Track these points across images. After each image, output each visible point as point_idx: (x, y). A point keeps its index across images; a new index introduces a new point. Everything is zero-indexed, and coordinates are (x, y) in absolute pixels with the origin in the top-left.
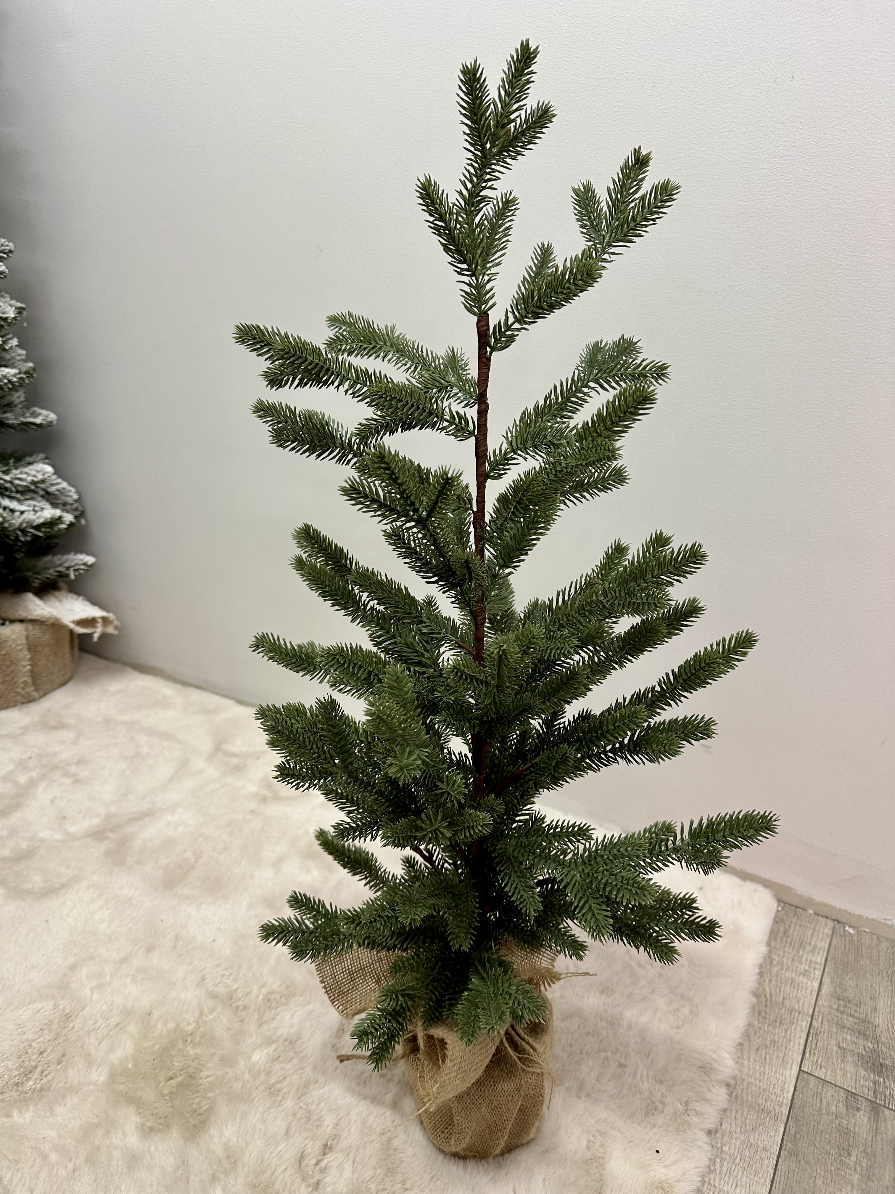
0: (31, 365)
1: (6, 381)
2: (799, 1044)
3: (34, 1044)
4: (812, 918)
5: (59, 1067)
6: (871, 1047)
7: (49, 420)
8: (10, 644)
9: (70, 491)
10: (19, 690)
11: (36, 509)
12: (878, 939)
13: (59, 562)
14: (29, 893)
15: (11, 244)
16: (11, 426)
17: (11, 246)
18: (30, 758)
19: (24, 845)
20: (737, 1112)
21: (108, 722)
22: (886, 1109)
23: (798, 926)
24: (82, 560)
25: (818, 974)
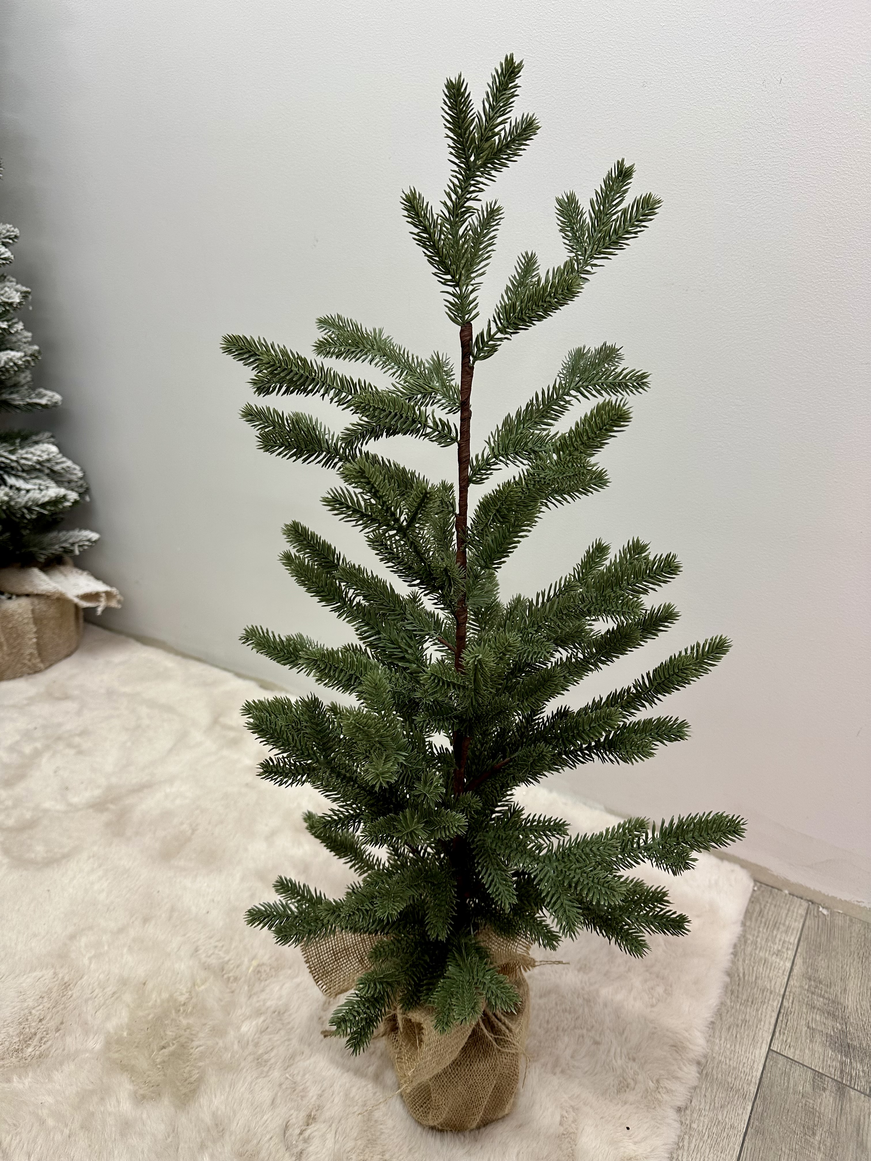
0: (36, 347)
1: (11, 364)
2: (770, 1023)
3: (33, 1011)
4: (787, 898)
5: (57, 1034)
6: (840, 1028)
7: (54, 401)
8: (16, 617)
9: (75, 469)
10: (26, 662)
11: (42, 487)
12: (851, 920)
13: (64, 539)
14: (32, 862)
15: (16, 230)
16: (17, 407)
17: (17, 231)
18: (36, 728)
19: (28, 815)
20: (707, 1089)
21: (110, 693)
22: (851, 1090)
23: (773, 907)
24: (86, 536)
25: (791, 954)
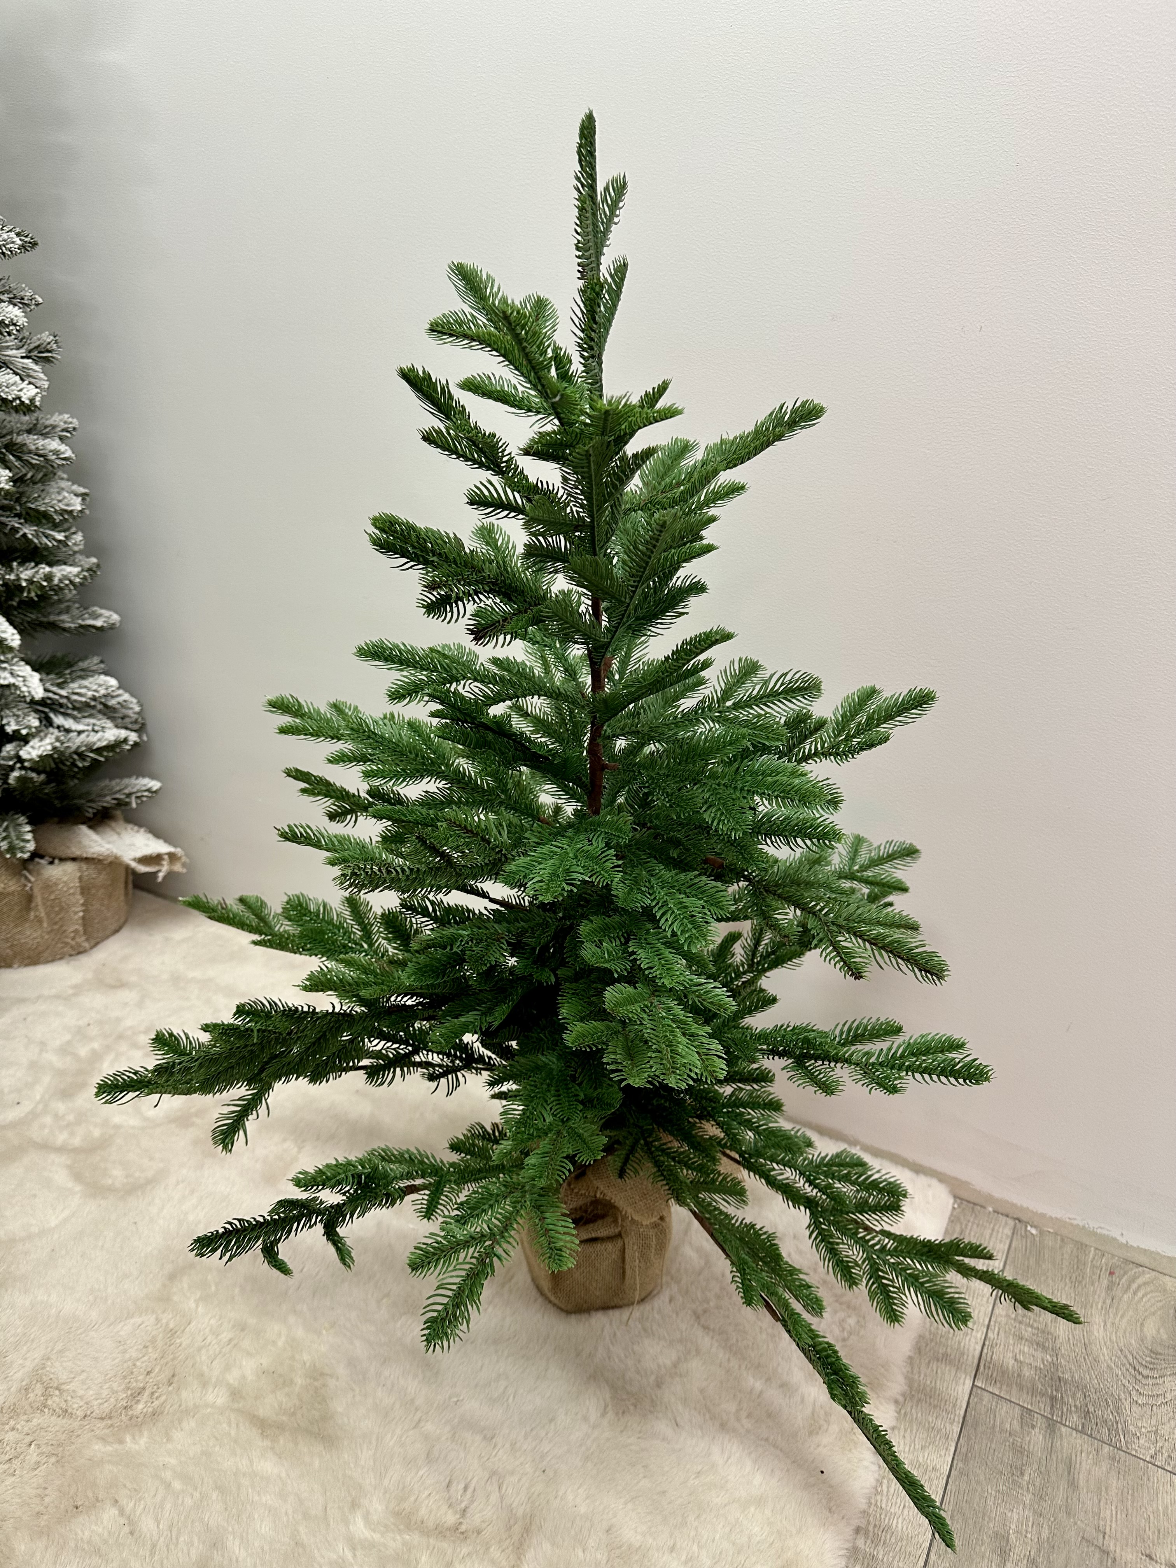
2: (973, 1357)
3: (138, 1363)
4: (991, 1216)
5: (171, 1388)
6: (1050, 1360)
7: (112, 622)
9: (132, 702)
11: (96, 728)
12: (1062, 1240)
13: (118, 788)
15: (75, 420)
16: (67, 630)
18: (89, 1025)
20: (905, 1431)
21: (176, 980)
22: (1062, 1427)
23: (975, 1226)
24: (145, 785)
